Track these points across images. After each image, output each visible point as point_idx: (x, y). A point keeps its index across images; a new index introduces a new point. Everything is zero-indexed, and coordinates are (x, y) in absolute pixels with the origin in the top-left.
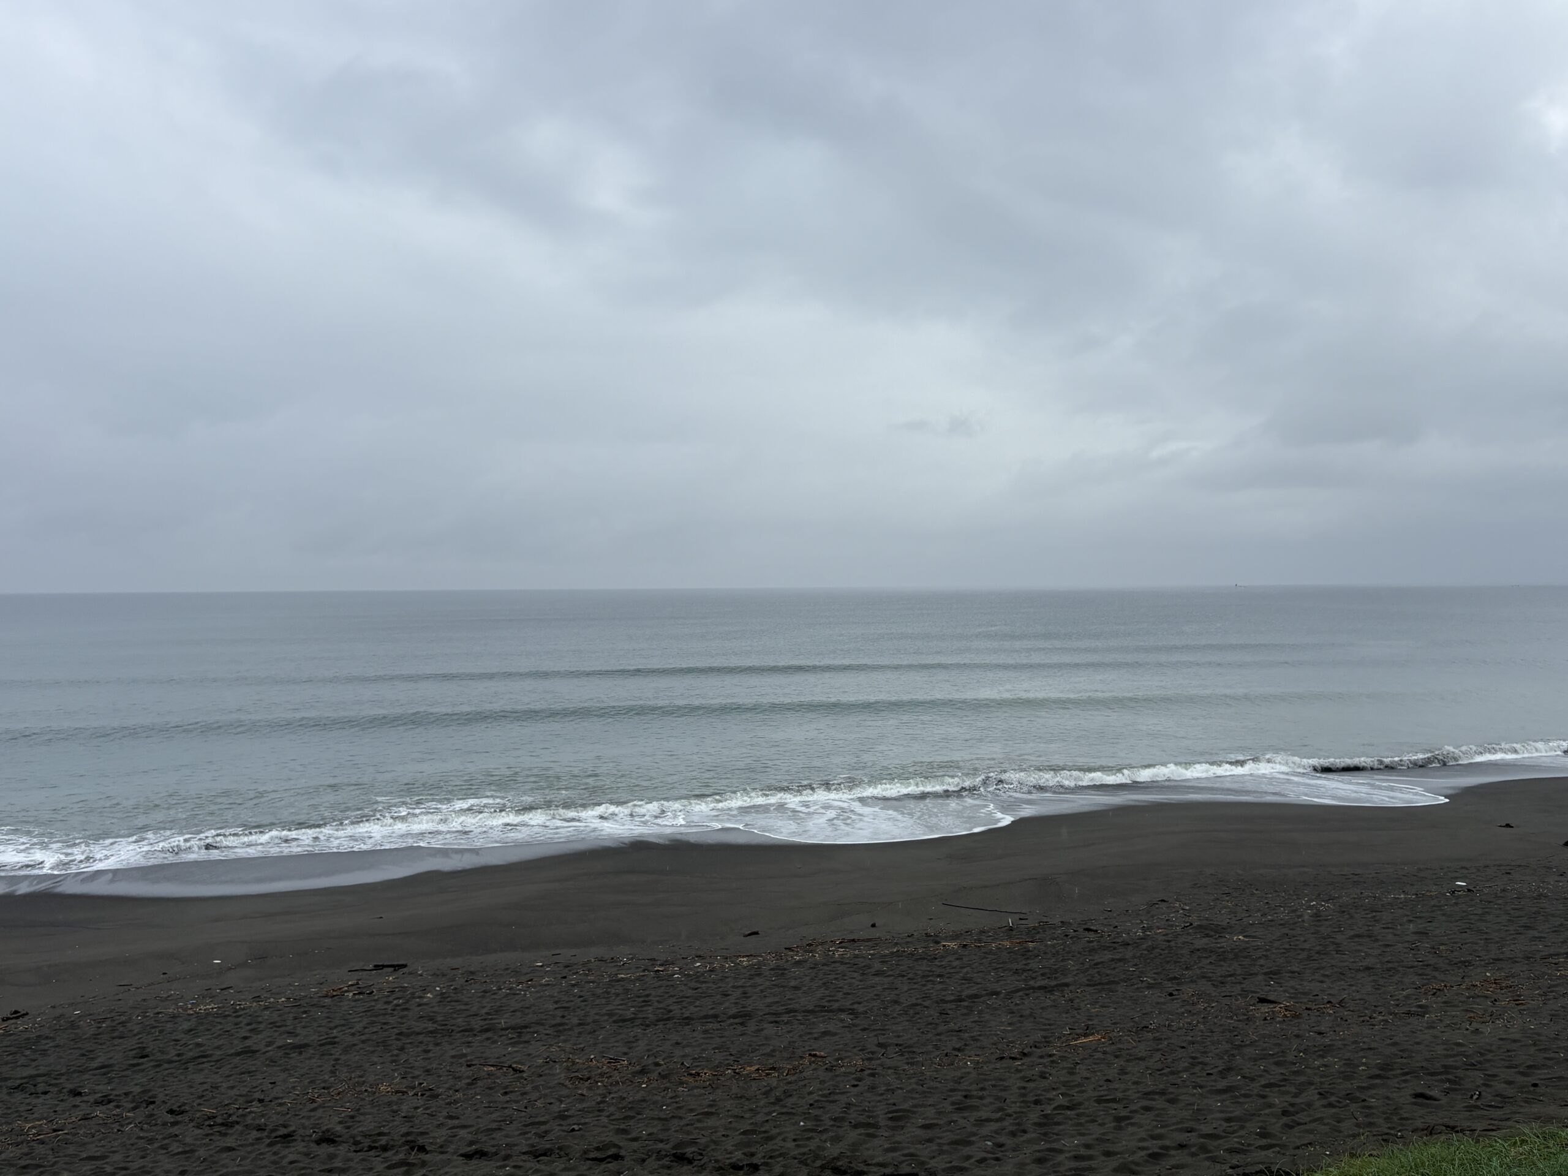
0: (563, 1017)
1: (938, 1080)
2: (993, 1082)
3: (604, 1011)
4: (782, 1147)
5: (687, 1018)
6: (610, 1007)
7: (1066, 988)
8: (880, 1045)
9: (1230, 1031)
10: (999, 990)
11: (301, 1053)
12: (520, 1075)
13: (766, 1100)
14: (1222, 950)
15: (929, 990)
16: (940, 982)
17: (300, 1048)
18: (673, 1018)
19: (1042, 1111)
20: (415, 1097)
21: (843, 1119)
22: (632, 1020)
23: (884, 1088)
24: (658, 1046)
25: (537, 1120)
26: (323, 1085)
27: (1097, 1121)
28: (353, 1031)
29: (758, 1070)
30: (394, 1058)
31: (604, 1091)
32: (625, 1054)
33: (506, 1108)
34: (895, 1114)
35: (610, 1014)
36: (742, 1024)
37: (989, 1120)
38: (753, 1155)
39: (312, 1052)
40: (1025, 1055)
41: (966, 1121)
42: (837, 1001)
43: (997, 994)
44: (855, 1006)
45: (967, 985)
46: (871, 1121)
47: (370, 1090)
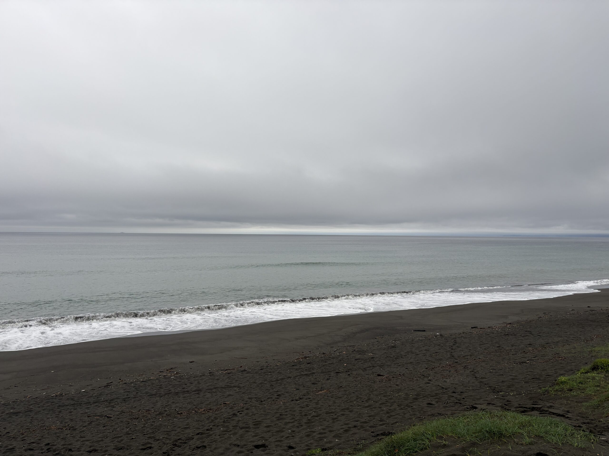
0: (127, 395)
1: (271, 409)
2: (290, 409)
3: (144, 392)
4: (215, 438)
5: (176, 393)
6: (147, 390)
7: (314, 374)
8: (249, 398)
9: (369, 386)
10: (291, 376)
11: (17, 416)
12: (110, 419)
13: (208, 421)
14: (365, 359)
15: (266, 377)
16: (270, 375)
17: (16, 414)
18: (172, 393)
19: (308, 418)
20: (66, 430)
21: (236, 426)
22: (155, 395)
23: (251, 414)
24: (166, 404)
25: (117, 436)
26: (27, 428)
27: (326, 420)
28: (39, 406)
29: (204, 410)
30: (57, 415)
31: (145, 423)
32: (153, 408)
33: (105, 432)
34: (256, 423)
35: (147, 393)
36: (198, 394)
37: (289, 423)
38: (204, 442)
39: (22, 415)
40: (301, 399)
41: (281, 423)
42: (233, 383)
43: (290, 377)
44: (240, 385)
45: (280, 375)
46: (247, 426)
47: (47, 428)
